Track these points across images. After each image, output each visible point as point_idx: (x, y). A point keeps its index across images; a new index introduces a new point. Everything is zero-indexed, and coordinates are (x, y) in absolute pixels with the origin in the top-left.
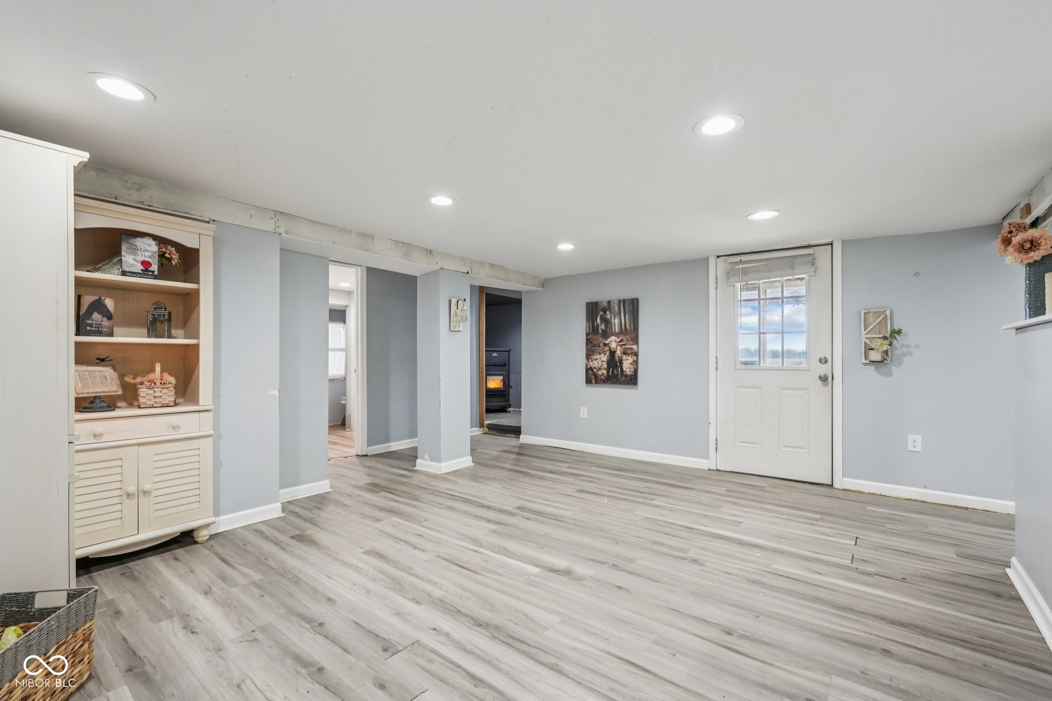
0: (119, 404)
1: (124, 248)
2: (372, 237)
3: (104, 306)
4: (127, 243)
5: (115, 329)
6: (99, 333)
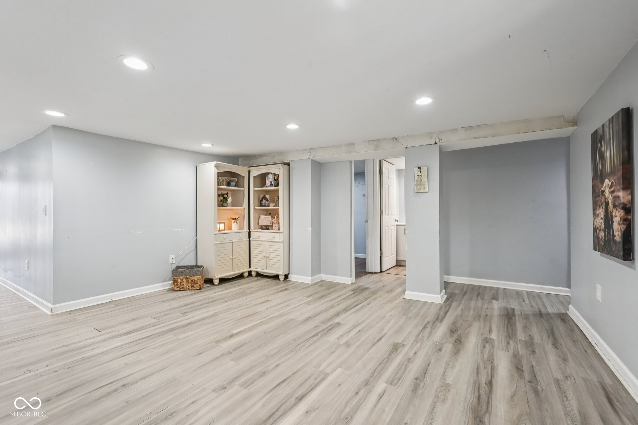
0: (270, 228)
1: (266, 179)
2: (354, 144)
3: (266, 197)
4: (267, 177)
5: (270, 204)
6: (265, 206)
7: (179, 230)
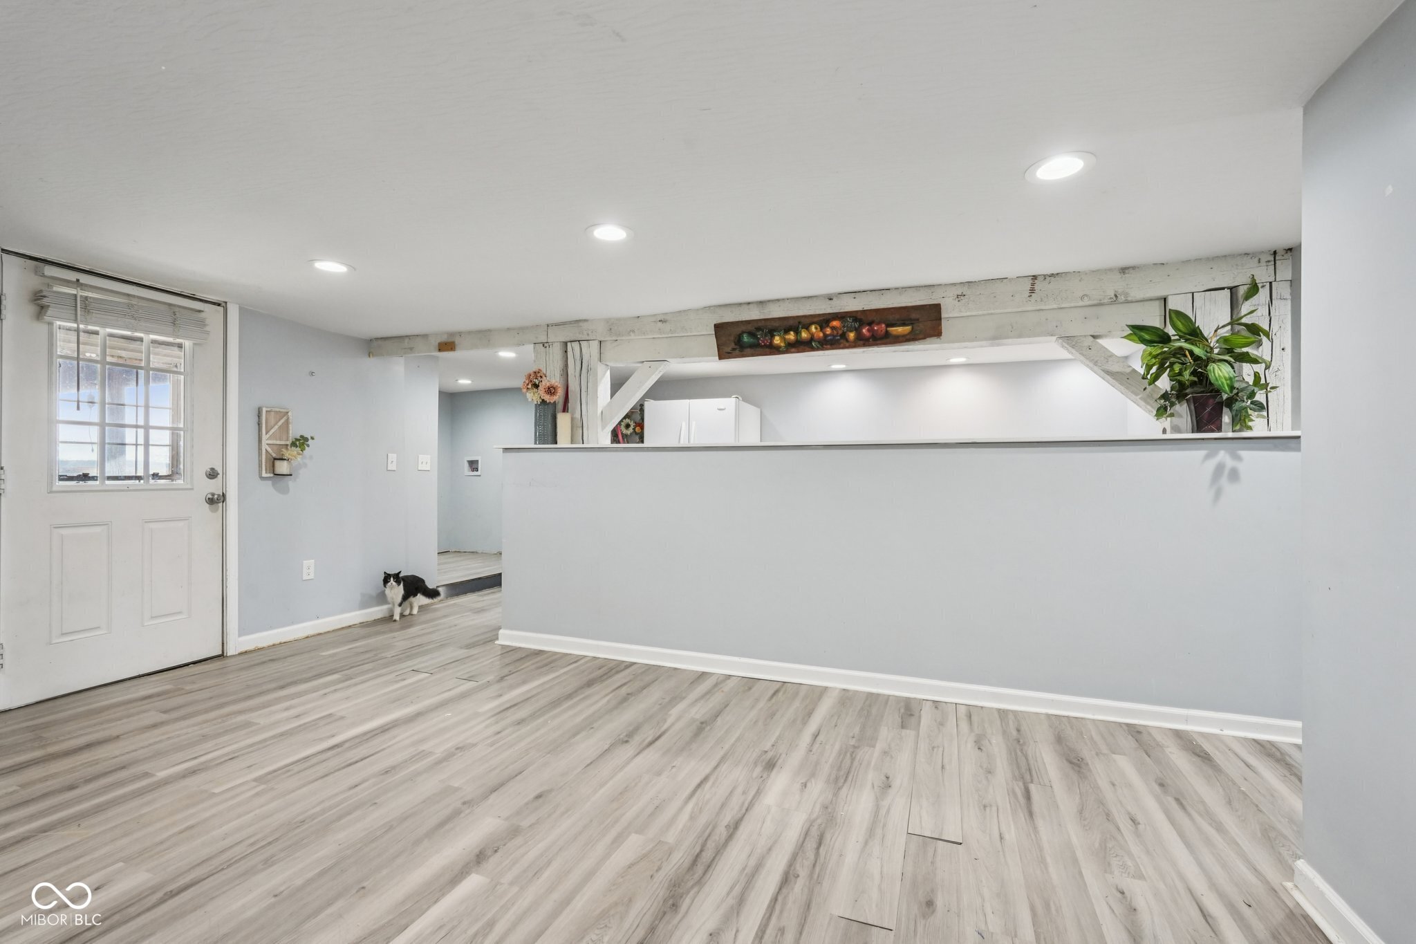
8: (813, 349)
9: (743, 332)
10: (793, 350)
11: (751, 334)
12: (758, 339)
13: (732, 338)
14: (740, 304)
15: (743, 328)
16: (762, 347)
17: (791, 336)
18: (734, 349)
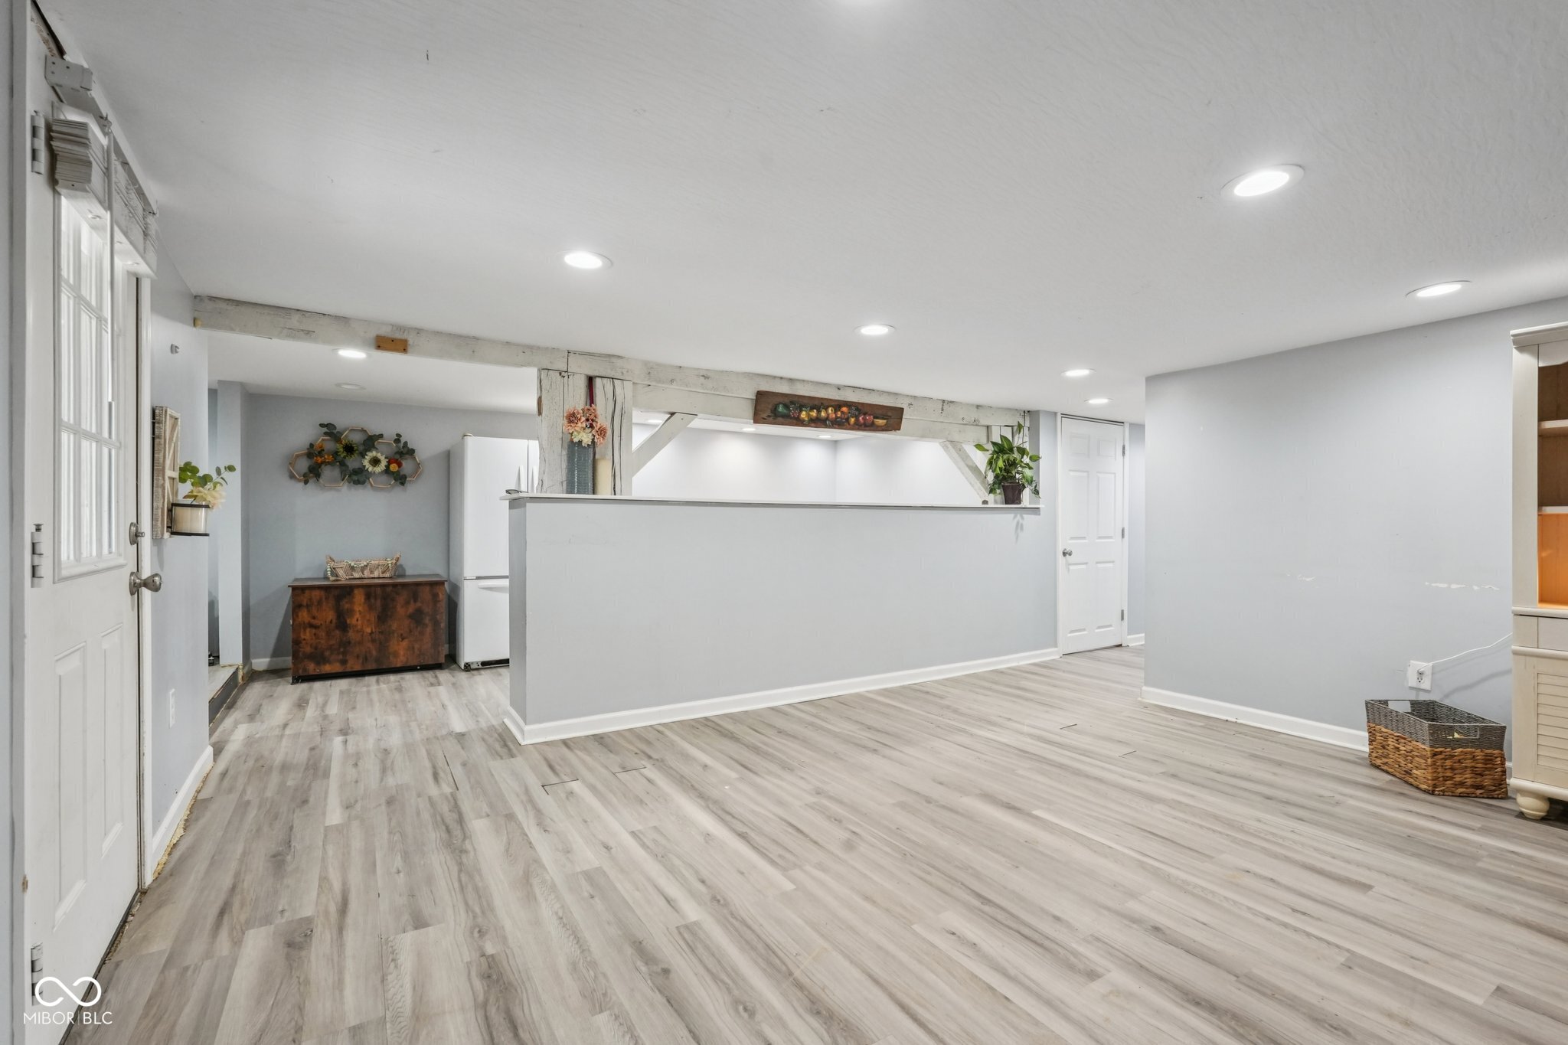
7: (1454, 586)
8: (826, 426)
9: (780, 403)
10: (813, 425)
11: (786, 406)
12: (790, 411)
13: (770, 407)
14: (775, 377)
15: (781, 399)
16: (791, 418)
17: (814, 413)
18: (769, 416)
